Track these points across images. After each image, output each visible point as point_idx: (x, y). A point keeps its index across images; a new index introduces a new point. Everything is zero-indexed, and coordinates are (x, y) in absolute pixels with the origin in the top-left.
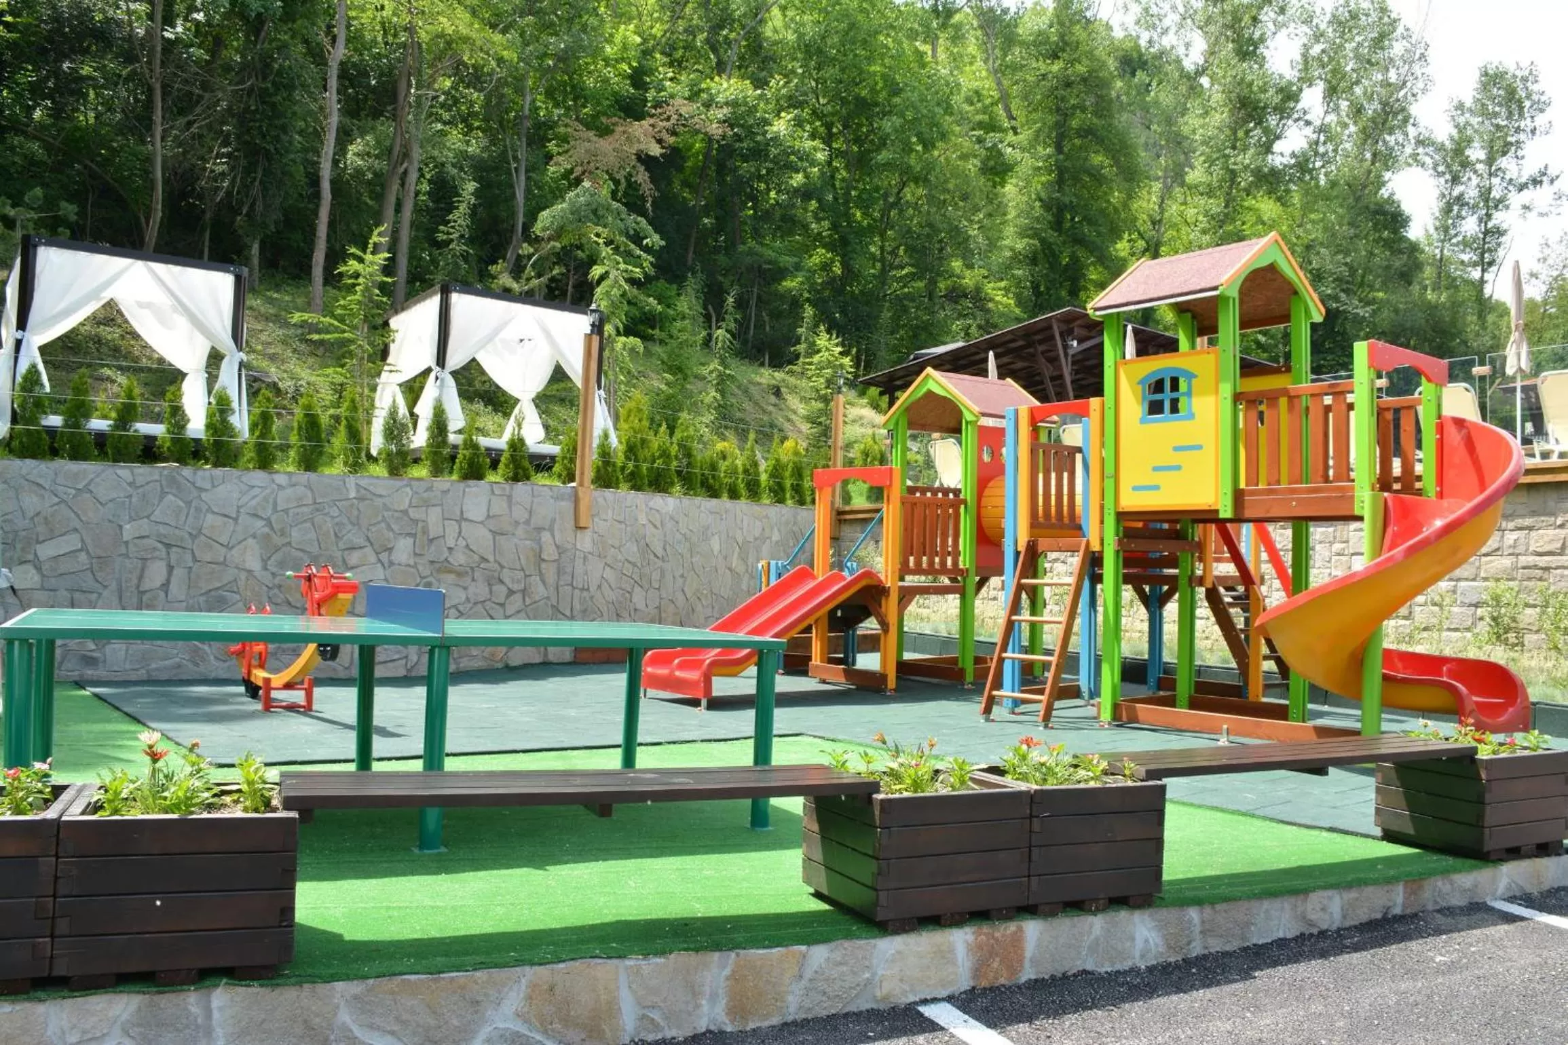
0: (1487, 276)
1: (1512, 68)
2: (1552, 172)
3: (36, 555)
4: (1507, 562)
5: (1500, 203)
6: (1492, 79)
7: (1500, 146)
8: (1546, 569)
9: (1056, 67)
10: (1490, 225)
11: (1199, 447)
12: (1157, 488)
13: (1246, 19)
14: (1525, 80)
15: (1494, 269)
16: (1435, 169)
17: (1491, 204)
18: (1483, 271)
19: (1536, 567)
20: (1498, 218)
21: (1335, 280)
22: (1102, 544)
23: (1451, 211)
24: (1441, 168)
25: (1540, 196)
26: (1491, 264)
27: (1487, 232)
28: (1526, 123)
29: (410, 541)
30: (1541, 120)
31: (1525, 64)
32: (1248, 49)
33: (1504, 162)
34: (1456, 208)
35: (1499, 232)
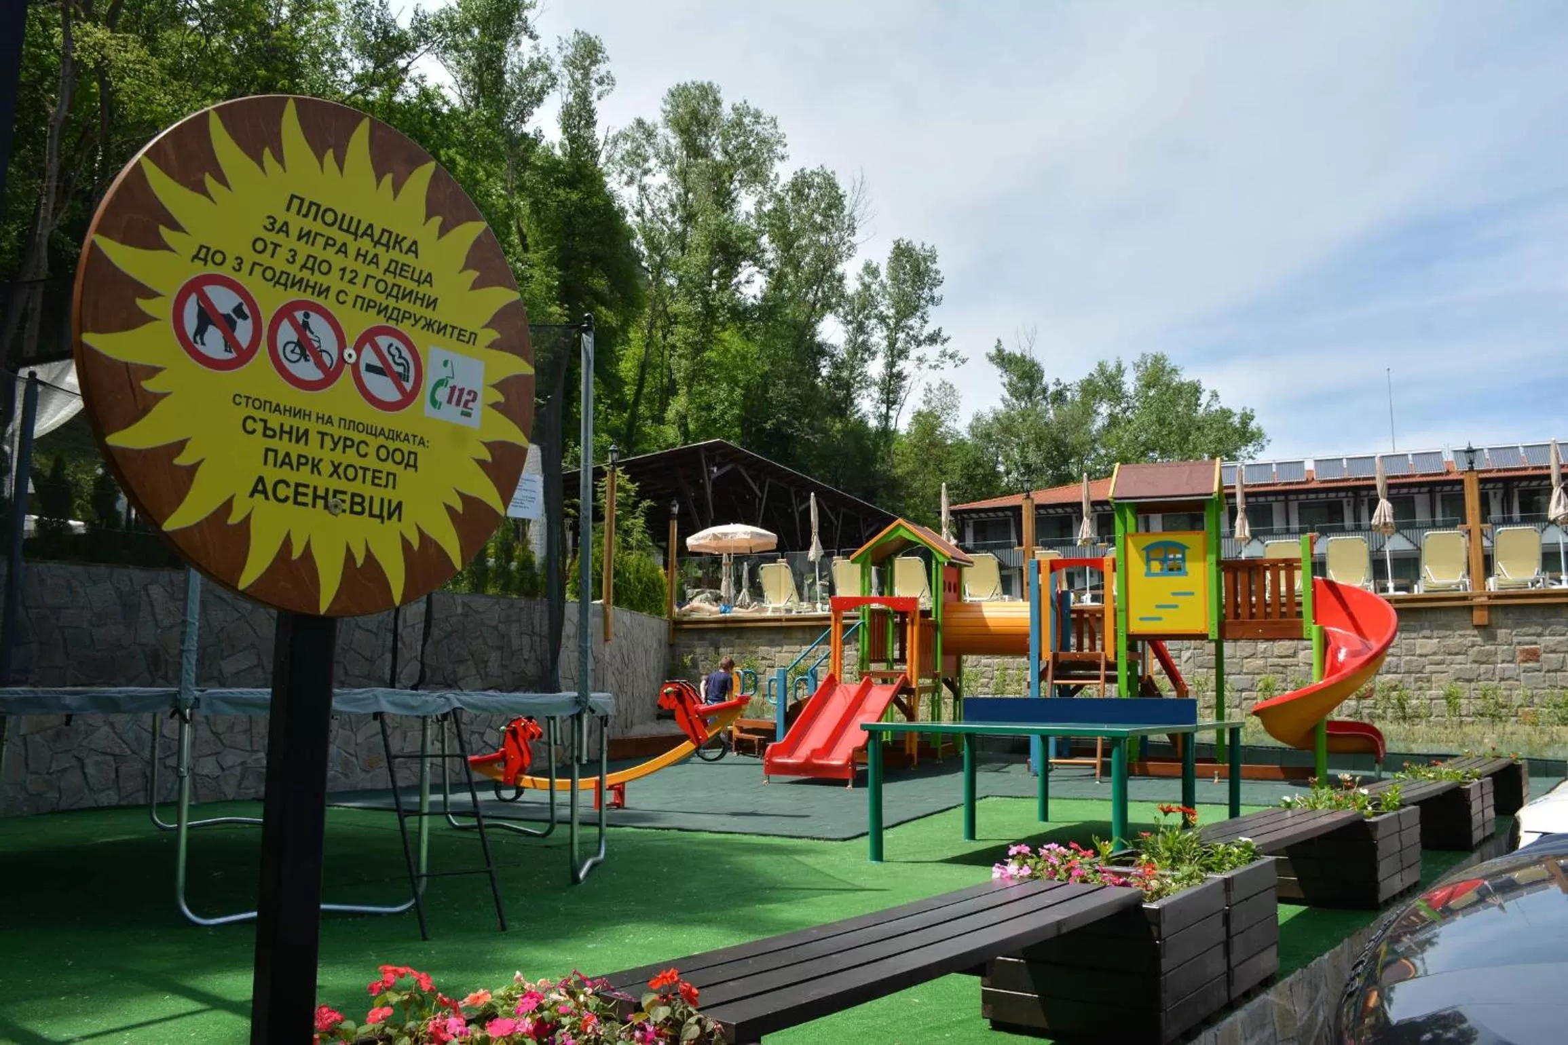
0: (892, 413)
1: (918, 247)
2: (944, 334)
3: (220, 671)
4: (1261, 662)
5: (903, 354)
6: (902, 253)
7: (908, 307)
8: (1285, 666)
9: (575, 196)
10: (895, 370)
11: (1192, 594)
12: (1160, 619)
13: (725, 176)
14: (925, 259)
15: (897, 407)
16: (845, 317)
17: (895, 352)
18: (888, 408)
19: (1278, 665)
20: (901, 365)
21: (788, 410)
22: (1116, 654)
23: (856, 354)
24: (849, 318)
25: (931, 352)
26: (894, 403)
27: (891, 376)
28: (926, 293)
29: (499, 653)
30: (937, 292)
31: (927, 247)
32: (724, 200)
33: (914, 322)
34: (860, 351)
35: (900, 376)
